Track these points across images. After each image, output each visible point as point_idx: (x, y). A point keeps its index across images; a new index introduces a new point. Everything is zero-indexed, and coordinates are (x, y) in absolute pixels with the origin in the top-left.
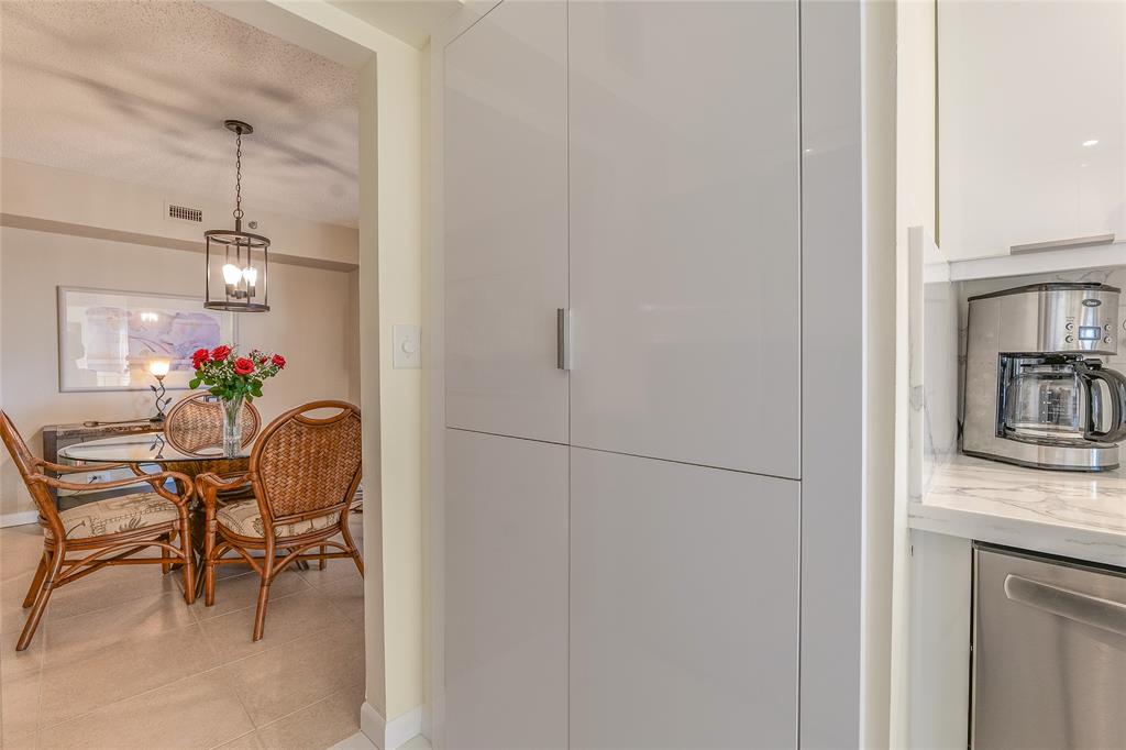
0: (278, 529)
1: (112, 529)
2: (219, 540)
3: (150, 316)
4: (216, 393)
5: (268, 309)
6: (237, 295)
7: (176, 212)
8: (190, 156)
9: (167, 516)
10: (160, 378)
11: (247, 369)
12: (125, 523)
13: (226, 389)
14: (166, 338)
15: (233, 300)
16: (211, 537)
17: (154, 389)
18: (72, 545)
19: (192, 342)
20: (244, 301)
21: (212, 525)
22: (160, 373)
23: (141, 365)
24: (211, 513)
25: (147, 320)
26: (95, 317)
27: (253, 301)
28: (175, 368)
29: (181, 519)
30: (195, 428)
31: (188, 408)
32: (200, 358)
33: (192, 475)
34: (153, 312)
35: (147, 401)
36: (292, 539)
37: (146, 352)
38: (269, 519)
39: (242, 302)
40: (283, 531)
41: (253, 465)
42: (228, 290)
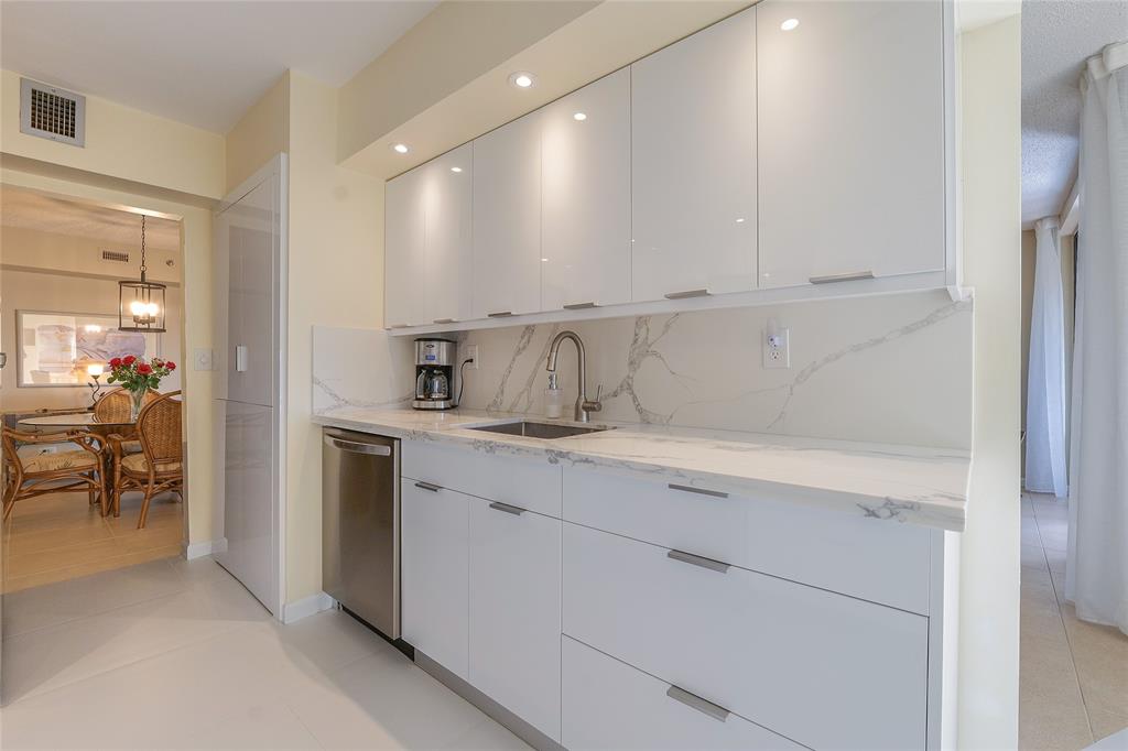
0: (157, 467)
1: (52, 467)
2: (123, 475)
3: (93, 328)
4: (125, 386)
5: (165, 331)
6: (143, 322)
7: (107, 256)
8: (114, 223)
9: (90, 461)
10: (96, 377)
11: (146, 370)
12: (61, 464)
13: (133, 385)
14: (101, 347)
15: (140, 326)
16: (118, 475)
17: (91, 385)
18: (27, 477)
19: (122, 351)
20: (146, 326)
21: (118, 467)
22: (96, 374)
23: (81, 368)
24: (117, 459)
25: (91, 332)
26: (45, 332)
27: (152, 326)
28: (106, 370)
29: (99, 464)
30: (118, 412)
31: (113, 398)
32: (115, 363)
33: (105, 436)
34: (96, 324)
35: (86, 395)
36: (166, 472)
37: (84, 358)
38: (152, 460)
39: (143, 326)
40: (160, 468)
41: (138, 427)
42: (136, 319)
